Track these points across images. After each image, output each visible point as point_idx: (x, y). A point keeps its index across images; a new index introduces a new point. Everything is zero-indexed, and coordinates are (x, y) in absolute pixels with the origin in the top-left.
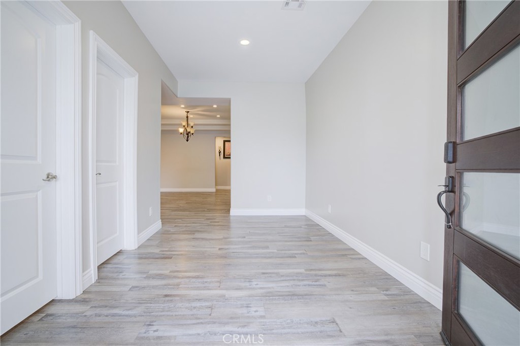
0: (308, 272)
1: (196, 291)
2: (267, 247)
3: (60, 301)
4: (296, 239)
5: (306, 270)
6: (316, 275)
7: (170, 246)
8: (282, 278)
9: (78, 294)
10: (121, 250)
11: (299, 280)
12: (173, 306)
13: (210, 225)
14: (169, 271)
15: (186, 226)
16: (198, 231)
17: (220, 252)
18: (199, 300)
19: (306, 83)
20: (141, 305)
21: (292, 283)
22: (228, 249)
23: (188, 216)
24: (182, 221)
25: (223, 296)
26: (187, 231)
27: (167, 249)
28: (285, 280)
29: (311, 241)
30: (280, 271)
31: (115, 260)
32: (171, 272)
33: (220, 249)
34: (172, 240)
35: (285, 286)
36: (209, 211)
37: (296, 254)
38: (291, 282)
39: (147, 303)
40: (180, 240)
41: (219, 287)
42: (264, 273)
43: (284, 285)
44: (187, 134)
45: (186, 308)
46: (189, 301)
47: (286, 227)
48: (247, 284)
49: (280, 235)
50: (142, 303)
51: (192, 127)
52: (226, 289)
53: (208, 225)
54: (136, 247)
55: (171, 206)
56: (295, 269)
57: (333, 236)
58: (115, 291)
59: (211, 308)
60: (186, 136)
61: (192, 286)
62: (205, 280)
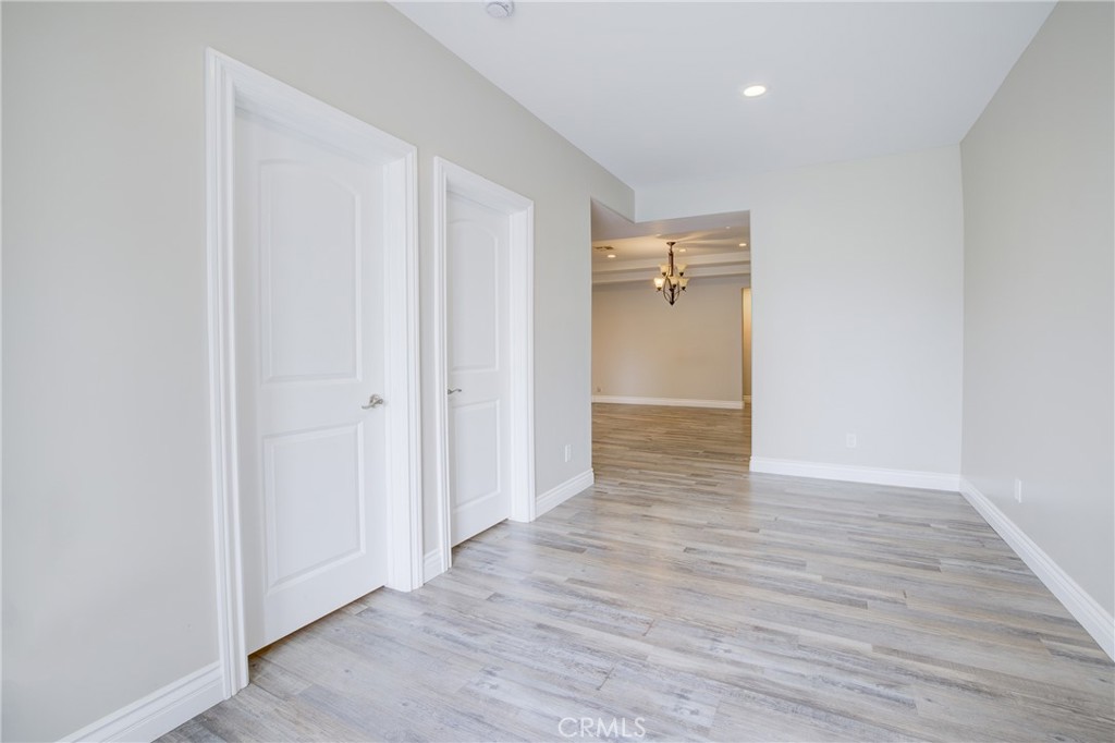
0: (880, 655)
1: (595, 631)
2: (801, 566)
3: (391, 591)
4: (893, 558)
5: (876, 648)
6: (899, 670)
7: (591, 527)
8: (799, 653)
9: (416, 587)
10: (507, 520)
11: (840, 669)
12: (541, 649)
13: (693, 490)
14: (566, 578)
15: (642, 487)
16: (661, 501)
17: (685, 557)
18: (593, 652)
19: (961, 143)
20: (492, 631)
21: (819, 671)
22: (705, 552)
23: (656, 464)
24: (641, 473)
25: (641, 657)
26: (639, 497)
27: (582, 532)
28: (804, 659)
29: (938, 570)
30: (802, 632)
31: (489, 539)
32: (570, 580)
33: (687, 550)
34: (602, 514)
35: (795, 675)
36: (707, 457)
37: (870, 598)
38: (819, 668)
39: (504, 631)
40: (616, 516)
41: (644, 635)
42: (757, 628)
43: (795, 671)
44: (672, 290)
45: (563, 661)
46: (575, 647)
47: (882, 518)
48: (707, 644)
49: (850, 539)
50: (496, 629)
51: (682, 274)
52: (656, 644)
53: (687, 491)
54: (532, 519)
55: (634, 438)
56: (844, 636)
57: (1023, 566)
58: (467, 596)
59: (607, 674)
60: (670, 293)
61: (593, 619)
62: (623, 613)
